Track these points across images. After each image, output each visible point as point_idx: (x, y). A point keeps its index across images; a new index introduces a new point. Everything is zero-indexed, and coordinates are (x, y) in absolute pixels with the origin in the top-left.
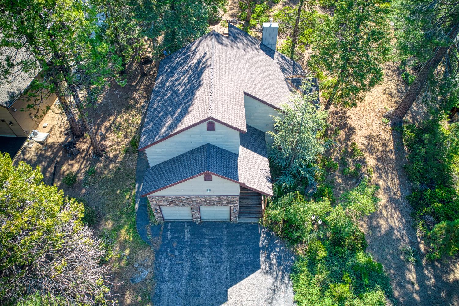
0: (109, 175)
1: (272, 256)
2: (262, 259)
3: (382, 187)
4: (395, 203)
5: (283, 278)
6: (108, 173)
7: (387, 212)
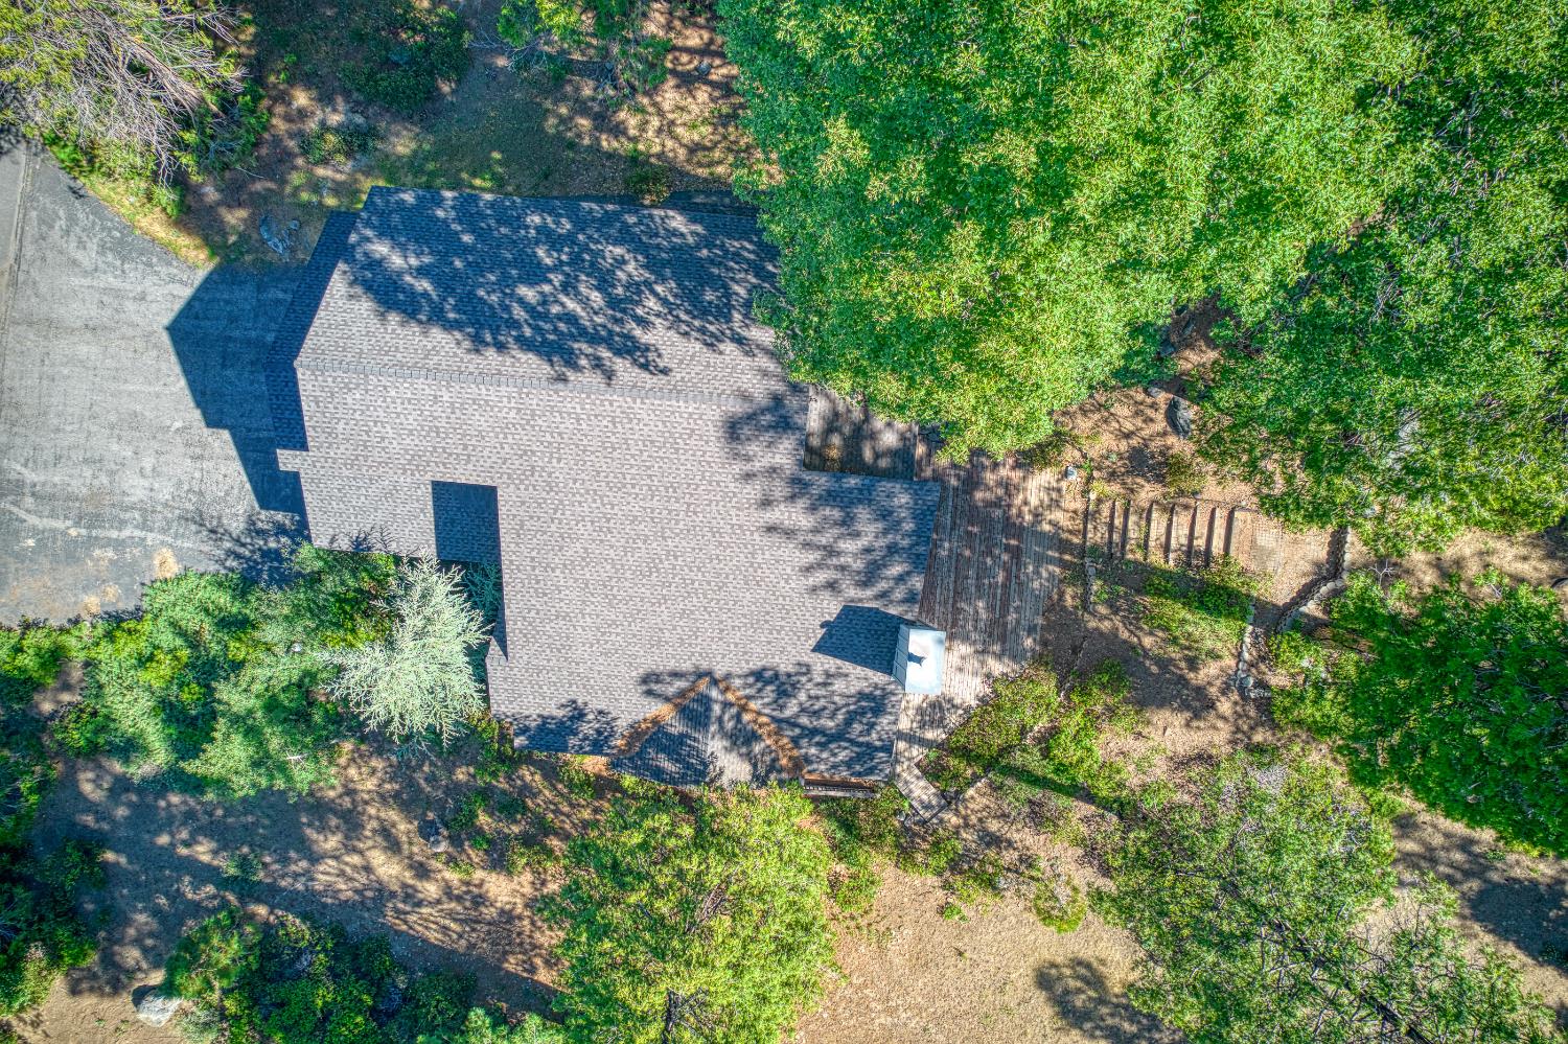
0: (552, 121)
1: (284, 540)
2: (279, 516)
3: (419, 885)
4: (373, 899)
5: (238, 556)
6: (560, 116)
7: (354, 867)
